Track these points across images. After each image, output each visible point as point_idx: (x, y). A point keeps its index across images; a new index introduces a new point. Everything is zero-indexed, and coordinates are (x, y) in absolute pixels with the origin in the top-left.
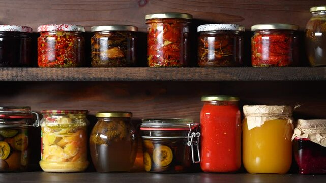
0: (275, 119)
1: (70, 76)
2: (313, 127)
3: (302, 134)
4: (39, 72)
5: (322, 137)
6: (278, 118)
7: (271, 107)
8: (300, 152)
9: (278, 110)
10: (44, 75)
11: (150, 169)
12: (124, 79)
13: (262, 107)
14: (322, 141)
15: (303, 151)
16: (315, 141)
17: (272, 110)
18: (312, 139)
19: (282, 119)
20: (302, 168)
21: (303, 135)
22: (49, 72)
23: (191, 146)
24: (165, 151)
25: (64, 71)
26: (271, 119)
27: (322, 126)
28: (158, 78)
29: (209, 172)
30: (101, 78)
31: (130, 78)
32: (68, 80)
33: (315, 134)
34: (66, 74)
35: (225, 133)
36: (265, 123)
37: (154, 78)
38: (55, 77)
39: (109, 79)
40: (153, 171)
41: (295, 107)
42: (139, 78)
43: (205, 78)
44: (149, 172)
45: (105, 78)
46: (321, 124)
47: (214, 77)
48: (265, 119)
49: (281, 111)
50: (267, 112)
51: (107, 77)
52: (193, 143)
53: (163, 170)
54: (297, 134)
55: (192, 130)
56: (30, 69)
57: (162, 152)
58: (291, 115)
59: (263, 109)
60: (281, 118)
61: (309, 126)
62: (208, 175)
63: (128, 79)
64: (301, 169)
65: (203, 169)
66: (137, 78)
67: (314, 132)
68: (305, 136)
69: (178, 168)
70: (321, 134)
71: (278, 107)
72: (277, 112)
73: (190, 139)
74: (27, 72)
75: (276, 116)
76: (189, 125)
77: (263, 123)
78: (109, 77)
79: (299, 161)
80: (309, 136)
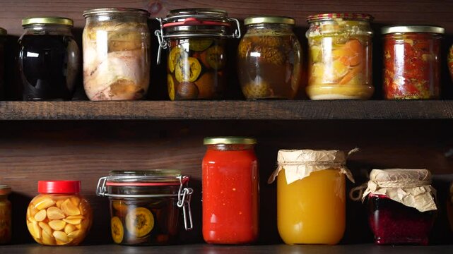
0: (324, 168)
1: (68, 112)
2: (393, 179)
3: (378, 189)
4: (23, 107)
5: (405, 193)
6: (329, 167)
7: (320, 153)
8: (377, 213)
9: (328, 156)
10: (31, 111)
11: (122, 239)
12: (143, 117)
13: (307, 151)
14: (405, 199)
15: (380, 213)
16: (395, 199)
17: (321, 156)
18: (392, 196)
19: (333, 169)
20: (380, 235)
21: (380, 190)
22: (38, 107)
23: (182, 207)
24: (141, 215)
25: (59, 106)
26: (319, 169)
27: (405, 178)
28: (190, 116)
29: (214, 244)
30: (110, 116)
31: (151, 115)
32: (64, 119)
33: (396, 189)
34: (61, 111)
35: (234, 189)
36: (311, 174)
37: (185, 116)
38: (46, 115)
39: (122, 117)
40: (125, 243)
41: (350, 152)
42: (165, 116)
43: (254, 116)
44: (120, 244)
45: (116, 116)
46: (404, 176)
47: (267, 115)
48: (311, 169)
49: (332, 158)
50: (313, 159)
51: (118, 115)
52: (185, 203)
53: (141, 241)
54: (371, 189)
55: (183, 185)
56: (11, 103)
57: (138, 216)
58: (345, 163)
59: (307, 156)
60: (332, 167)
61: (387, 178)
62: (213, 248)
63: (149, 117)
64: (377, 237)
65: (206, 239)
66: (161, 116)
67: (394, 185)
68: (383, 192)
69: (161, 238)
70: (404, 189)
71: (329, 153)
72: (327, 159)
73: (181, 197)
74: (7, 108)
75: (325, 165)
76: (180, 178)
77: (308, 175)
78: (122, 114)
79: (374, 227)
80: (387, 193)
